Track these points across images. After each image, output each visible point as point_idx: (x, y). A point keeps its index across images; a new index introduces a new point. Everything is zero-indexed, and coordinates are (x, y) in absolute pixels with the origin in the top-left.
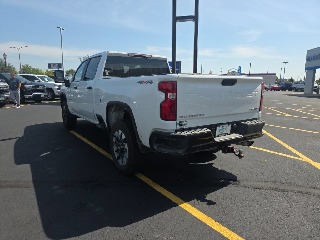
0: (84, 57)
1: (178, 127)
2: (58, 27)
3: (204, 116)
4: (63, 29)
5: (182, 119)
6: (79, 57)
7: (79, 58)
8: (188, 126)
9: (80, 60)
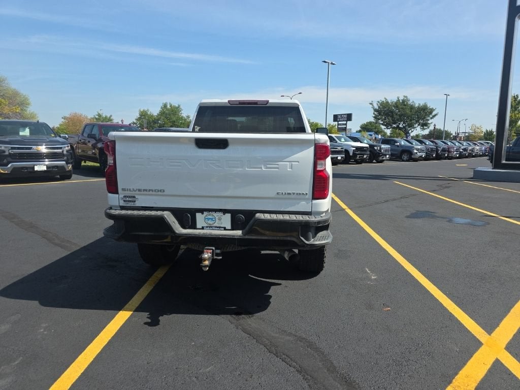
0: (379, 102)
1: (122, 203)
2: (325, 62)
3: (164, 193)
4: (332, 64)
5: (128, 193)
6: (371, 102)
7: (371, 104)
8: (138, 204)
9: (371, 106)
